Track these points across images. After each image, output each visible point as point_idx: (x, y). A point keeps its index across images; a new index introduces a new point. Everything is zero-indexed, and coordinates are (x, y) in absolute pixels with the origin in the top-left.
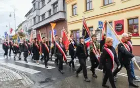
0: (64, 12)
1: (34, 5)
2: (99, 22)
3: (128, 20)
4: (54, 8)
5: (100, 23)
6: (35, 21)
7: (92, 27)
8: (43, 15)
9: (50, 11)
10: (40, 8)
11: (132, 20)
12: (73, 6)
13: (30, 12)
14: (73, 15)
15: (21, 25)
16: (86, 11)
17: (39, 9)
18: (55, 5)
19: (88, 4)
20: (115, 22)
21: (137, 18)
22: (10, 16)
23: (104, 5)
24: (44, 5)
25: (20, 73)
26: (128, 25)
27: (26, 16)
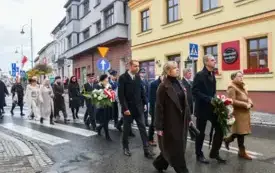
0: (126, 25)
1: (69, 11)
2: (191, 45)
3: (248, 41)
4: (107, 18)
5: (193, 47)
6: (70, 42)
7: (179, 55)
8: (86, 31)
9: (98, 23)
10: (81, 16)
11: (255, 42)
12: (142, 13)
13: (61, 26)
14: (142, 31)
15: (43, 50)
16: (168, 22)
17: (78, 19)
18: (108, 11)
19: (171, 10)
20: (223, 45)
21: (266, 37)
22: (23, 32)
23: (202, 12)
24: (87, 12)
25: (30, 143)
26: (249, 51)
27: (54, 32)
